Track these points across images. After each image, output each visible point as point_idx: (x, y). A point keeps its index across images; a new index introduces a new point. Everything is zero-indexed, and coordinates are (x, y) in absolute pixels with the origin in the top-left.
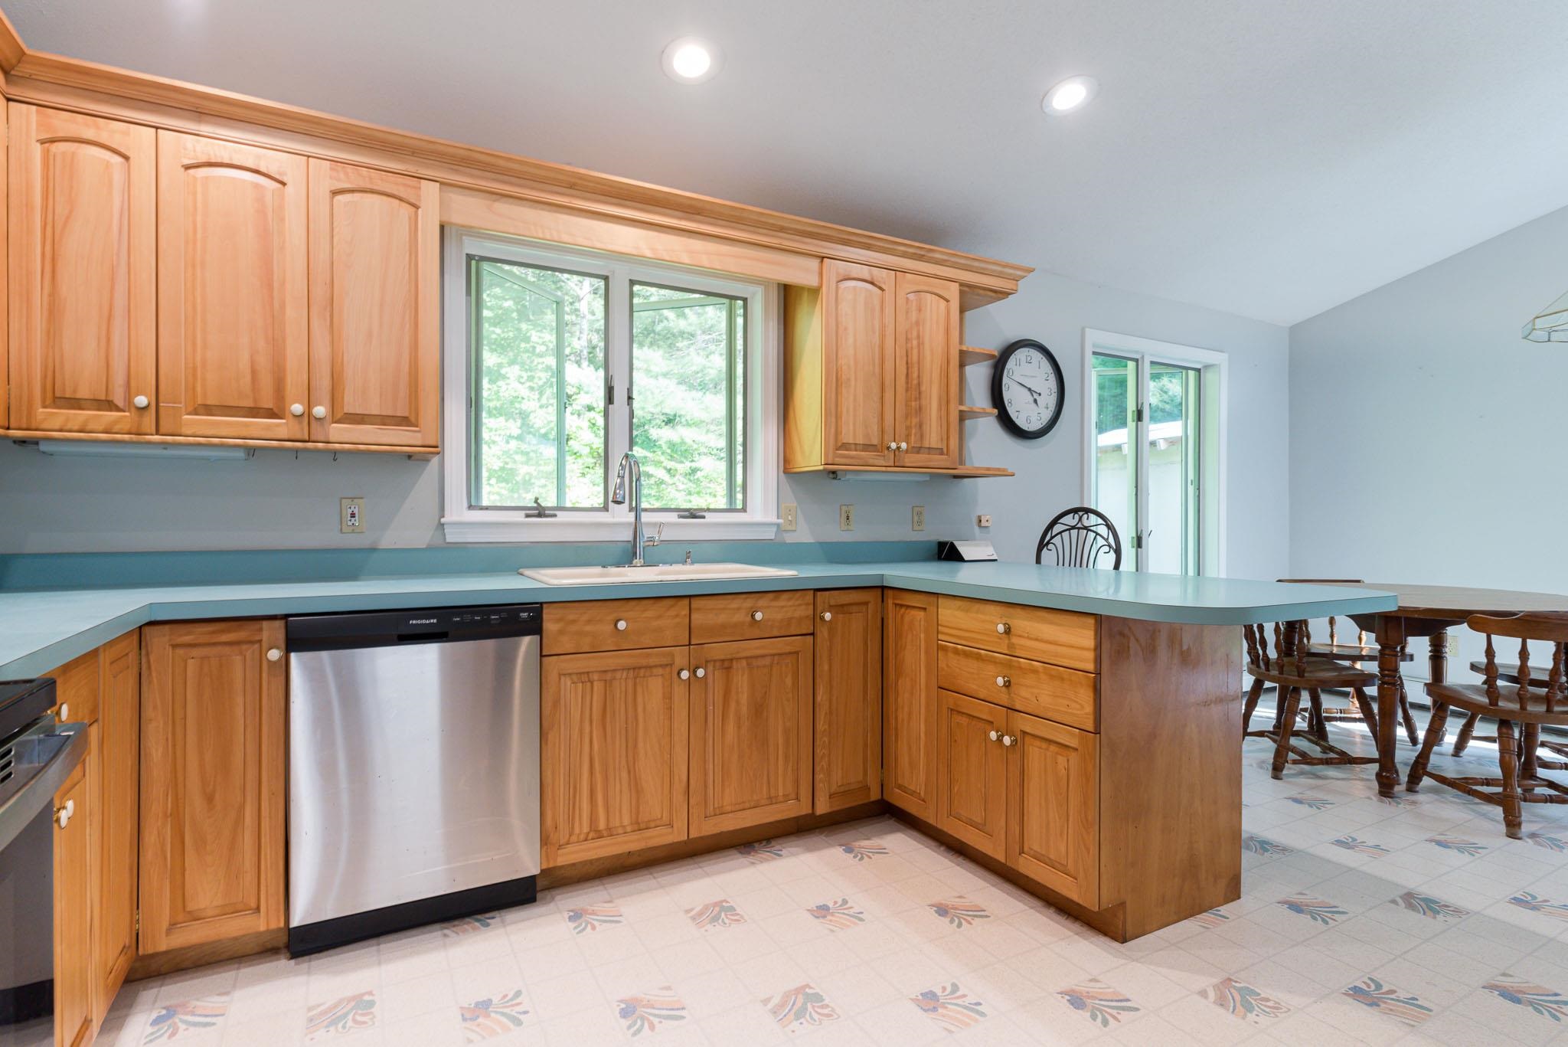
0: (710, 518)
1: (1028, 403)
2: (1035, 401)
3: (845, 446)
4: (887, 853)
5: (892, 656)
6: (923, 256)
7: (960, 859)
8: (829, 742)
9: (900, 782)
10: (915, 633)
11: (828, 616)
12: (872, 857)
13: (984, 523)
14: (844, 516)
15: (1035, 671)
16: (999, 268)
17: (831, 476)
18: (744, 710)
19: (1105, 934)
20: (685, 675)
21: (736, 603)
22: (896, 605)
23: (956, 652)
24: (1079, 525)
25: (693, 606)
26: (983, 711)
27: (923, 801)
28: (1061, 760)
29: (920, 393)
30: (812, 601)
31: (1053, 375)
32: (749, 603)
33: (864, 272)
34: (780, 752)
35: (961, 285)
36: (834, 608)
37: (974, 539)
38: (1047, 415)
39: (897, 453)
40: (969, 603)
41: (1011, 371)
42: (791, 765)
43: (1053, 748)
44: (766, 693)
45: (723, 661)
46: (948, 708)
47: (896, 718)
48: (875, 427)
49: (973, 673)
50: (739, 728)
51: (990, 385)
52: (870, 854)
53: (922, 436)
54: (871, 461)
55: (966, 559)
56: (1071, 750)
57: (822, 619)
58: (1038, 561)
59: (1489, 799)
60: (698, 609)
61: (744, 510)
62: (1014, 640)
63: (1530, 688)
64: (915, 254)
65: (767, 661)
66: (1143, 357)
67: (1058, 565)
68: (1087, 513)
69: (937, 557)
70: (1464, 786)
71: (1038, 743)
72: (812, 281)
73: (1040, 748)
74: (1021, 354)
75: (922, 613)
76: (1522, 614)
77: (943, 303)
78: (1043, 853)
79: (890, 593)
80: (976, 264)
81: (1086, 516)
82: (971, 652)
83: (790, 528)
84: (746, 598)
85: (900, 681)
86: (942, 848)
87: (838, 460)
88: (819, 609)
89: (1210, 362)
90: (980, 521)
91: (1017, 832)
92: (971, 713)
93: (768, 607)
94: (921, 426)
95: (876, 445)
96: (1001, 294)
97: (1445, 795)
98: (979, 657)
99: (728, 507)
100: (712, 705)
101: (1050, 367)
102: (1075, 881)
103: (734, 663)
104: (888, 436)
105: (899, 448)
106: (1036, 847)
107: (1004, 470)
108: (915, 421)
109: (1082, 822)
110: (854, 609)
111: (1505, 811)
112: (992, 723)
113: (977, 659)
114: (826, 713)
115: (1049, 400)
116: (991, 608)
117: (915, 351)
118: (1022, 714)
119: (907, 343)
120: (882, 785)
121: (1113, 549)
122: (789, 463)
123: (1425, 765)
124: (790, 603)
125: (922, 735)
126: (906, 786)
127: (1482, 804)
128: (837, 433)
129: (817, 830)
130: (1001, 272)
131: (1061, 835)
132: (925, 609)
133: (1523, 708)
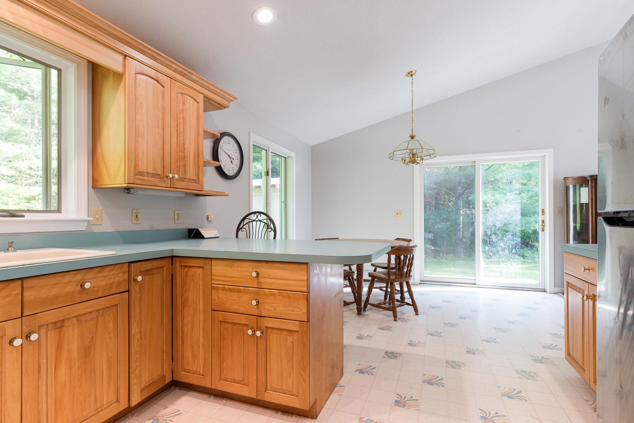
0: (28, 217)
1: (228, 162)
2: (232, 162)
3: (141, 173)
4: (181, 413)
5: (179, 296)
6: (186, 75)
7: (224, 401)
8: (140, 358)
9: (185, 368)
10: (195, 281)
11: (140, 278)
12: (172, 419)
13: (210, 219)
14: (134, 215)
15: (274, 295)
16: (222, 93)
17: (126, 191)
18: (75, 354)
19: (308, 417)
20: (18, 342)
21: (67, 278)
22: (182, 266)
23: (224, 289)
24: (257, 219)
25: (25, 286)
26: (242, 320)
27: (202, 375)
28: (289, 338)
29: (184, 149)
30: (128, 270)
31: (238, 151)
32: (79, 276)
33: (153, 73)
34: (105, 375)
35: (205, 97)
36: (144, 273)
37: (205, 227)
38: (236, 169)
39: (172, 180)
40: (232, 262)
41: (221, 146)
42: (112, 381)
43: (284, 333)
44: (93, 338)
45: (55, 323)
46: (219, 321)
47: (183, 332)
48: (160, 165)
49: (235, 300)
50: (71, 368)
51: (212, 151)
52: (171, 419)
53: (185, 172)
54: (157, 184)
55: (205, 237)
56: (294, 332)
57: (136, 280)
58: (237, 237)
59: (388, 309)
60: (31, 288)
61: (59, 211)
62: (261, 280)
63: (392, 270)
64: (182, 72)
65: (94, 315)
66: (269, 149)
67: (247, 238)
68: (260, 214)
69: (187, 237)
70: (378, 306)
71: (275, 331)
72: (119, 68)
73: (277, 334)
74: (226, 139)
75: (200, 270)
76: (397, 247)
77: (195, 103)
78: (280, 387)
79: (178, 259)
80: (212, 87)
81: (260, 215)
82: (234, 289)
83: (97, 223)
84: (76, 274)
85: (185, 310)
86: (212, 397)
87: (136, 182)
88: (133, 274)
89: (290, 155)
90: (208, 218)
91: (264, 380)
92: (235, 322)
93: (94, 278)
94: (185, 166)
95: (160, 175)
96: (221, 107)
97: (373, 310)
98: (239, 291)
99: (45, 209)
100: (45, 357)
101: (237, 147)
102: (297, 398)
103: (66, 322)
104: (167, 171)
105: (173, 177)
106: (275, 386)
107: (224, 193)
108: (182, 163)
109: (301, 368)
110: (155, 271)
111: (393, 313)
112: (248, 325)
113: (238, 292)
114: (138, 340)
115: (237, 162)
116: (247, 264)
117: (182, 125)
118: (265, 318)
119: (177, 120)
120: (172, 372)
121: (273, 230)
122: (97, 182)
123: (368, 301)
124: (112, 273)
125: (201, 339)
126: (191, 369)
127: (384, 311)
128: (136, 166)
129: (130, 414)
130: (223, 95)
131: (290, 377)
132: (203, 267)
133: (389, 277)
